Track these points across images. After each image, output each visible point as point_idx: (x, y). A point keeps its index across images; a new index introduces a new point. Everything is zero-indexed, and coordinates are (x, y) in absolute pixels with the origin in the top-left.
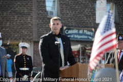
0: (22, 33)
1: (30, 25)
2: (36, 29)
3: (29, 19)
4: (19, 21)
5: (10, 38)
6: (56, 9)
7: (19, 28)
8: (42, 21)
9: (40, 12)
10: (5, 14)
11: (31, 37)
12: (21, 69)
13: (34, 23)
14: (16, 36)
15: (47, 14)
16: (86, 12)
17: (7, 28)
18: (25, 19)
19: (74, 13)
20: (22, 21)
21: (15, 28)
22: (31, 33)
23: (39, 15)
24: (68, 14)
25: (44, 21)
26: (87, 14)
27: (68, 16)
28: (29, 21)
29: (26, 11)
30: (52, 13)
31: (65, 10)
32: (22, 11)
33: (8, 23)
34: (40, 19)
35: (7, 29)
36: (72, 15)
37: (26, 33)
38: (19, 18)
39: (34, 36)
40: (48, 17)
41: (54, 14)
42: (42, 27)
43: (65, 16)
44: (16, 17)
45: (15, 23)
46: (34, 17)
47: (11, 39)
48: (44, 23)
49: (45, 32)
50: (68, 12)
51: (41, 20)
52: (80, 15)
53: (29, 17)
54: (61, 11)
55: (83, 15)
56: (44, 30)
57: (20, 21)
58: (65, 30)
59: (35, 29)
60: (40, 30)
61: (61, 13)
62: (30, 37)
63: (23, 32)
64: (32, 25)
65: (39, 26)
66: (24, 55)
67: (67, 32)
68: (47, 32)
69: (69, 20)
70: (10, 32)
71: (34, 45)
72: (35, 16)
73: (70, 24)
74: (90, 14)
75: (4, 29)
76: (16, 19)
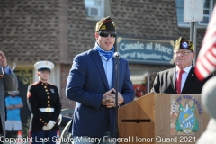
0: (39, 48)
1: (54, 34)
2: (66, 42)
3: (52, 23)
4: (33, 27)
5: (16, 59)
6: (103, 4)
7: (34, 38)
8: (77, 27)
9: (74, 9)
10: (7, 12)
11: (57, 57)
12: (43, 110)
13: (61, 30)
14: (28, 53)
15: (87, 13)
16: (158, 10)
17: (10, 38)
18: (44, 23)
19: (136, 11)
20: (39, 27)
21: (27, 39)
22: (56, 48)
23: (70, 15)
24: (124, 13)
25: (81, 26)
26: (161, 13)
27: (126, 17)
28: (53, 27)
29: (47, 8)
30: (95, 11)
31: (119, 7)
32: (39, 8)
33: (14, 30)
34: (74, 23)
35: (12, 42)
36: (133, 15)
37: (46, 49)
38: (35, 20)
39: (62, 54)
40: (88, 18)
41: (99, 13)
42: (77, 38)
43: (120, 17)
44: (28, 18)
45: (25, 31)
46: (61, 18)
47: (19, 60)
48: (81, 31)
49: (83, 47)
50: (125, 10)
51: (74, 25)
52: (148, 16)
53: (53, 19)
54: (112, 8)
55: (153, 16)
56: (79, 43)
57: (36, 25)
58: (120, 43)
59: (63, 42)
60: (74, 43)
61: (112, 12)
62: (53, 56)
63: (42, 46)
64: (58, 33)
65: (71, 35)
66: (45, 84)
67: (123, 47)
68: (86, 46)
69: (128, 25)
70: (16, 46)
71: (62, 71)
72: (63, 17)
73: (129, 32)
74: (167, 13)
75: (5, 42)
76: (28, 23)
